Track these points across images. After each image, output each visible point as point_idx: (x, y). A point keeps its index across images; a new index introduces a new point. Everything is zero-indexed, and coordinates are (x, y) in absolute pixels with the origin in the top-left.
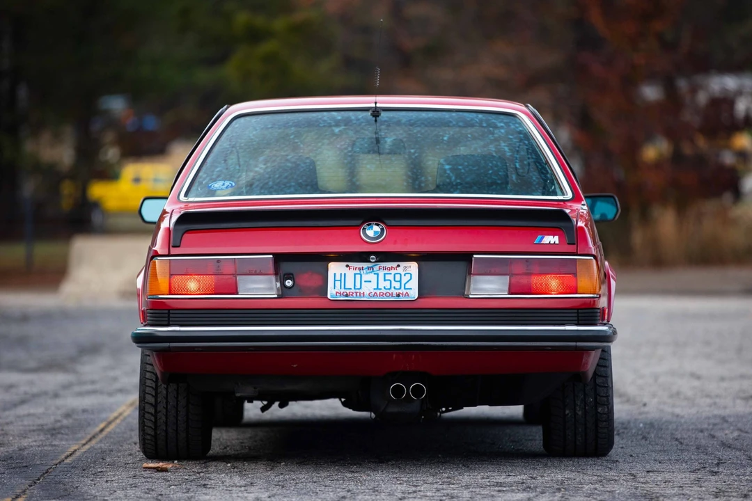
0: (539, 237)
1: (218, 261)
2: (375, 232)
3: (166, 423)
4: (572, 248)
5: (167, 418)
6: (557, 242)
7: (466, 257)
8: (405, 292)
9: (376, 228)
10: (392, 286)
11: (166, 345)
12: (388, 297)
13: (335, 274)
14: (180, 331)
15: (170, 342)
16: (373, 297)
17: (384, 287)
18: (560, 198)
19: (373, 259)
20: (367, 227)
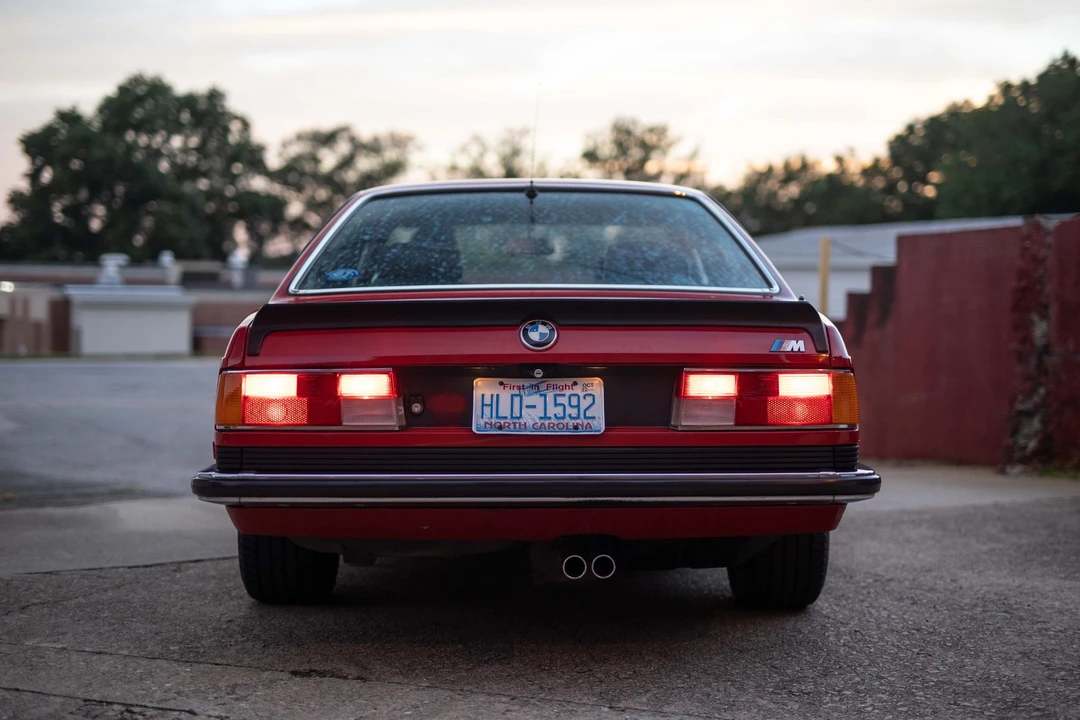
0: (778, 342)
6: (803, 349)
8: (586, 422)
9: (543, 329)
10: (567, 413)
11: (235, 500)
12: (561, 430)
13: (483, 395)
14: (254, 480)
15: (240, 496)
16: (540, 429)
17: (555, 415)
18: (767, 290)
19: (539, 373)
20: (530, 328)
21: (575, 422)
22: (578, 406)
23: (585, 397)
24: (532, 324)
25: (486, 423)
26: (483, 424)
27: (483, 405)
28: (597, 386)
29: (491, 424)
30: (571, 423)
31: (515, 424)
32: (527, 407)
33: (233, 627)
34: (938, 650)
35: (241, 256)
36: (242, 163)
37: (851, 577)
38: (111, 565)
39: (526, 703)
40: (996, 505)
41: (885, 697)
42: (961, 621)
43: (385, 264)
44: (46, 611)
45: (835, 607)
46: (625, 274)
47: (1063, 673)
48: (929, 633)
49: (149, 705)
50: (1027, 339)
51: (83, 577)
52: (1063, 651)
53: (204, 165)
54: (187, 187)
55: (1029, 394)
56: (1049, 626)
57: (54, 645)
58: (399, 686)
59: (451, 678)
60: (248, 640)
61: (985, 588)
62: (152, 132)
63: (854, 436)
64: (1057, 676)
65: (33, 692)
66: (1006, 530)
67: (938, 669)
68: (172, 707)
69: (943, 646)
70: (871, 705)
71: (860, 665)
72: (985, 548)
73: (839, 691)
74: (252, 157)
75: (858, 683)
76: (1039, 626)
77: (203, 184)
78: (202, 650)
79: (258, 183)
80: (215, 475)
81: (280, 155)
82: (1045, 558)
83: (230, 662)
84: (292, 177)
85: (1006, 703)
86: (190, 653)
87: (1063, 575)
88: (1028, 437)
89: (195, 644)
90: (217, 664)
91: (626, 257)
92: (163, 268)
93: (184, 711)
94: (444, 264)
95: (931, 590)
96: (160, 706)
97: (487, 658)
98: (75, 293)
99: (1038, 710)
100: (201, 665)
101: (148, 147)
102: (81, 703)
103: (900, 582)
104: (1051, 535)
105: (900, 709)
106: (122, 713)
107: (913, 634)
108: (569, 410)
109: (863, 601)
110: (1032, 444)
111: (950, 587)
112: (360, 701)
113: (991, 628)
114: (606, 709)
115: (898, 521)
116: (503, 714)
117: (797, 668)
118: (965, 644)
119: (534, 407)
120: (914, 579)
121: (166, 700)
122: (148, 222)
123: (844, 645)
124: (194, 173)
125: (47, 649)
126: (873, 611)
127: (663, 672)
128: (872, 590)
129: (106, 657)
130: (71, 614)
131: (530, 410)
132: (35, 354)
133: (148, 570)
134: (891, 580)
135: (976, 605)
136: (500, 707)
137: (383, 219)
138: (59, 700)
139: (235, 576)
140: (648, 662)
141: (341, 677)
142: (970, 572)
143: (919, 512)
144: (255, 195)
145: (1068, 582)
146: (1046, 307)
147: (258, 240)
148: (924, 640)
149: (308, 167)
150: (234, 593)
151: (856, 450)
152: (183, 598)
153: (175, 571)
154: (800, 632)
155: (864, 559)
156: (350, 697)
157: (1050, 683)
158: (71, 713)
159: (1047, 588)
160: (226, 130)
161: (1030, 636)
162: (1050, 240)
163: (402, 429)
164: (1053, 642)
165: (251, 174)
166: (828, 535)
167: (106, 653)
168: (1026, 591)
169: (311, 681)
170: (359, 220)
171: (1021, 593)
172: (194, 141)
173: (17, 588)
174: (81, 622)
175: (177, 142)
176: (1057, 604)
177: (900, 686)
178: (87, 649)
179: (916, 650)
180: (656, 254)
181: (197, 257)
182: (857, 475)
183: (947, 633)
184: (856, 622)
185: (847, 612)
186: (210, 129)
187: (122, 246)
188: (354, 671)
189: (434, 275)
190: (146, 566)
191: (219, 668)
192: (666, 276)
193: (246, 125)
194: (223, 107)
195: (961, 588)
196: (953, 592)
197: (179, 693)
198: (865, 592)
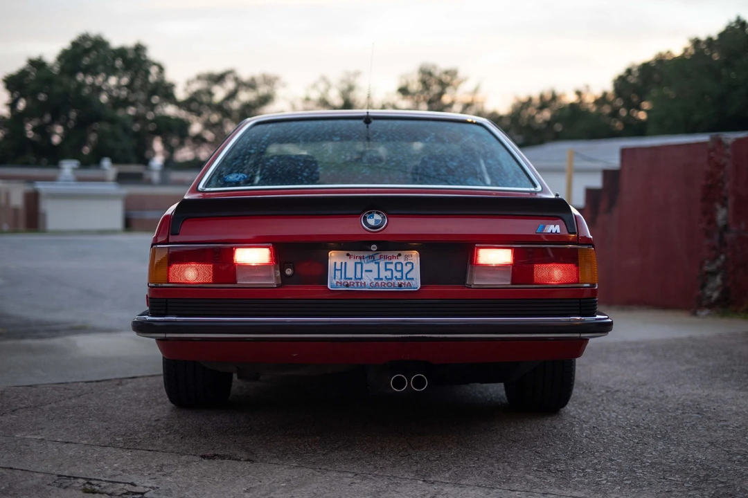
0: (541, 226)
6: (559, 231)
8: (407, 282)
9: (377, 217)
10: (394, 275)
11: (162, 335)
12: (390, 287)
13: (335, 263)
14: (176, 321)
15: (165, 333)
16: (375, 287)
17: (386, 277)
18: (533, 189)
19: (374, 247)
20: (368, 216)
21: (400, 282)
22: (402, 271)
23: (406, 264)
24: (369, 213)
25: (337, 282)
26: (335, 283)
27: (335, 270)
28: (415, 257)
29: (341, 283)
30: (397, 282)
31: (357, 283)
32: (366, 271)
33: (160, 424)
34: (652, 441)
35: (158, 161)
36: (158, 95)
37: (590, 389)
38: (73, 380)
39: (365, 478)
40: (690, 338)
41: (615, 473)
42: (667, 420)
43: (265, 170)
44: (29, 413)
45: (579, 410)
46: (434, 177)
47: (739, 457)
48: (645, 428)
49: (104, 479)
50: (712, 221)
51: (54, 389)
52: (738, 441)
53: (132, 98)
54: (120, 113)
55: (714, 259)
56: (728, 423)
57: (36, 437)
58: (276, 466)
59: (312, 460)
60: (170, 433)
61: (684, 397)
62: (95, 74)
63: (594, 292)
64: (734, 458)
65: (22, 470)
66: (698, 356)
67: (652, 454)
68: (119, 481)
69: (655, 437)
70: (605, 479)
71: (597, 451)
72: (683, 368)
73: (583, 470)
74: (166, 91)
75: (596, 464)
76: (722, 423)
77: (131, 111)
78: (139, 441)
79: (170, 110)
80: (148, 318)
81: (186, 90)
82: (726, 376)
83: (158, 448)
84: (194, 106)
85: (699, 477)
86: (131, 443)
87: (738, 388)
88: (713, 290)
89: (133, 437)
90: (149, 450)
91: (434, 165)
92: (104, 170)
93: (128, 483)
94: (307, 170)
95: (646, 398)
96: (111, 480)
97: (337, 446)
98: (42, 187)
99: (722, 483)
100: (138, 451)
101: (93, 85)
102: (56, 478)
103: (624, 392)
104: (729, 359)
105: (626, 482)
106: (84, 485)
107: (634, 429)
108: (395, 274)
109: (598, 406)
110: (716, 295)
111: (659, 396)
112: (250, 476)
113: (688, 425)
114: (421, 482)
115: (622, 349)
116: (350, 485)
117: (554, 453)
118: (670, 436)
119: (371, 271)
120: (634, 391)
121: (115, 476)
122: (93, 138)
123: (586, 437)
124: (125, 103)
125: (31, 439)
126: (606, 413)
127: (460, 457)
128: (605, 398)
129: (72, 446)
130: (47, 415)
131: (368, 274)
132: (14, 230)
133: (99, 384)
134: (618, 391)
135: (677, 409)
136: (347, 480)
137: (263, 138)
138: (41, 475)
139: (160, 388)
140: (450, 449)
141: (236, 460)
142: (673, 385)
143: (637, 343)
144: (168, 118)
145: (741, 393)
146: (726, 199)
147: (170, 149)
148: (642, 434)
149: (205, 99)
150: (160, 400)
151: (596, 301)
152: (124, 404)
153: (118, 385)
154: (555, 428)
155: (599, 376)
156: (243, 473)
157: (730, 464)
158: (49, 485)
159: (727, 397)
160: (148, 73)
161: (715, 431)
162: (728, 151)
163: (278, 286)
164: (732, 435)
165: (165, 104)
166: (575, 360)
167: (72, 443)
168: (712, 399)
169: (215, 463)
170: (247, 139)
171: (709, 400)
172: (125, 80)
173: (8, 397)
174: (54, 421)
175: (113, 81)
176: (734, 408)
177: (625, 466)
178: (59, 440)
179: (636, 441)
180: (455, 164)
181: (127, 162)
182: (596, 319)
183: (657, 428)
184: (594, 420)
185: (587, 414)
186: (136, 72)
187: (75, 154)
188: (244, 455)
189: (300, 178)
190: (98, 381)
191: (151, 453)
192: (462, 179)
193: (161, 69)
194: (145, 56)
195: (667, 397)
196: (661, 400)
197: (123, 471)
198: (600, 399)
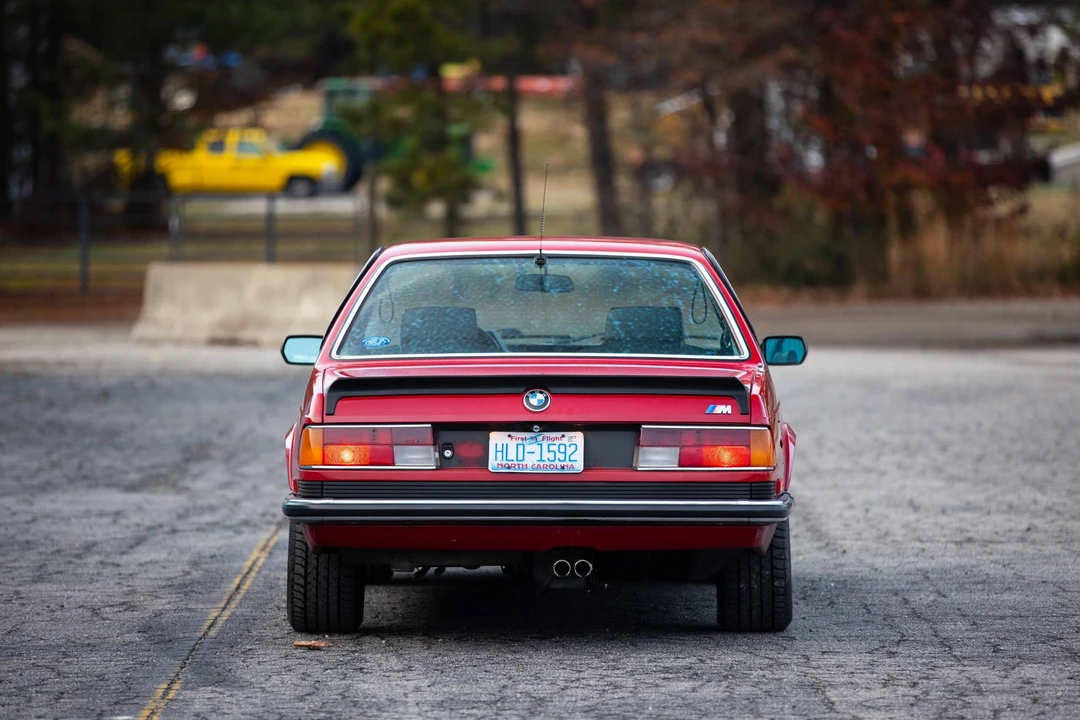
0: (711, 406)
1: (374, 430)
2: (539, 401)
3: (317, 596)
4: (745, 419)
5: (317, 590)
6: (730, 412)
7: (634, 427)
8: (570, 463)
9: (540, 397)
10: (557, 457)
11: (319, 519)
12: (552, 469)
13: (496, 444)
14: (333, 504)
15: (323, 516)
16: (537, 469)
17: (548, 459)
18: (737, 357)
19: (536, 429)
20: (530, 395)
21: (563, 463)
22: (565, 453)
23: (570, 446)
24: (532, 393)
25: (498, 464)
27: (496, 451)
28: (579, 438)
29: (502, 465)
30: (559, 464)
31: (519, 465)
32: (528, 453)
108: (559, 455)
119: (533, 453)
131: (530, 455)
163: (438, 469)
